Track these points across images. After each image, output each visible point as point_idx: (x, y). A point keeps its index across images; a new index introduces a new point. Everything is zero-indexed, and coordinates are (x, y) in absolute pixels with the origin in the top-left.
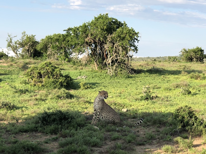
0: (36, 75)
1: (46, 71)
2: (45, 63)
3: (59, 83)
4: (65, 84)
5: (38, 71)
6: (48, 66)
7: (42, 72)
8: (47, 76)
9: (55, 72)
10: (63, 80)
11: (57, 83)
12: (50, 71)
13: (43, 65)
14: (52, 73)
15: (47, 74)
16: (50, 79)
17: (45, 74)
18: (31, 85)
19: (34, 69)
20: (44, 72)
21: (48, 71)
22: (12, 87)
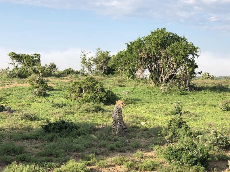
0: (77, 89)
1: (87, 86)
2: (87, 78)
3: (98, 98)
4: (105, 99)
5: (79, 86)
6: (89, 81)
7: (83, 87)
8: (87, 91)
9: (96, 86)
10: (103, 95)
11: (96, 98)
12: (91, 86)
13: (85, 80)
14: (92, 88)
15: (88, 88)
16: (90, 94)
17: (85, 88)
18: (72, 100)
19: (75, 84)
20: (85, 87)
21: (88, 86)
22: (49, 101)
